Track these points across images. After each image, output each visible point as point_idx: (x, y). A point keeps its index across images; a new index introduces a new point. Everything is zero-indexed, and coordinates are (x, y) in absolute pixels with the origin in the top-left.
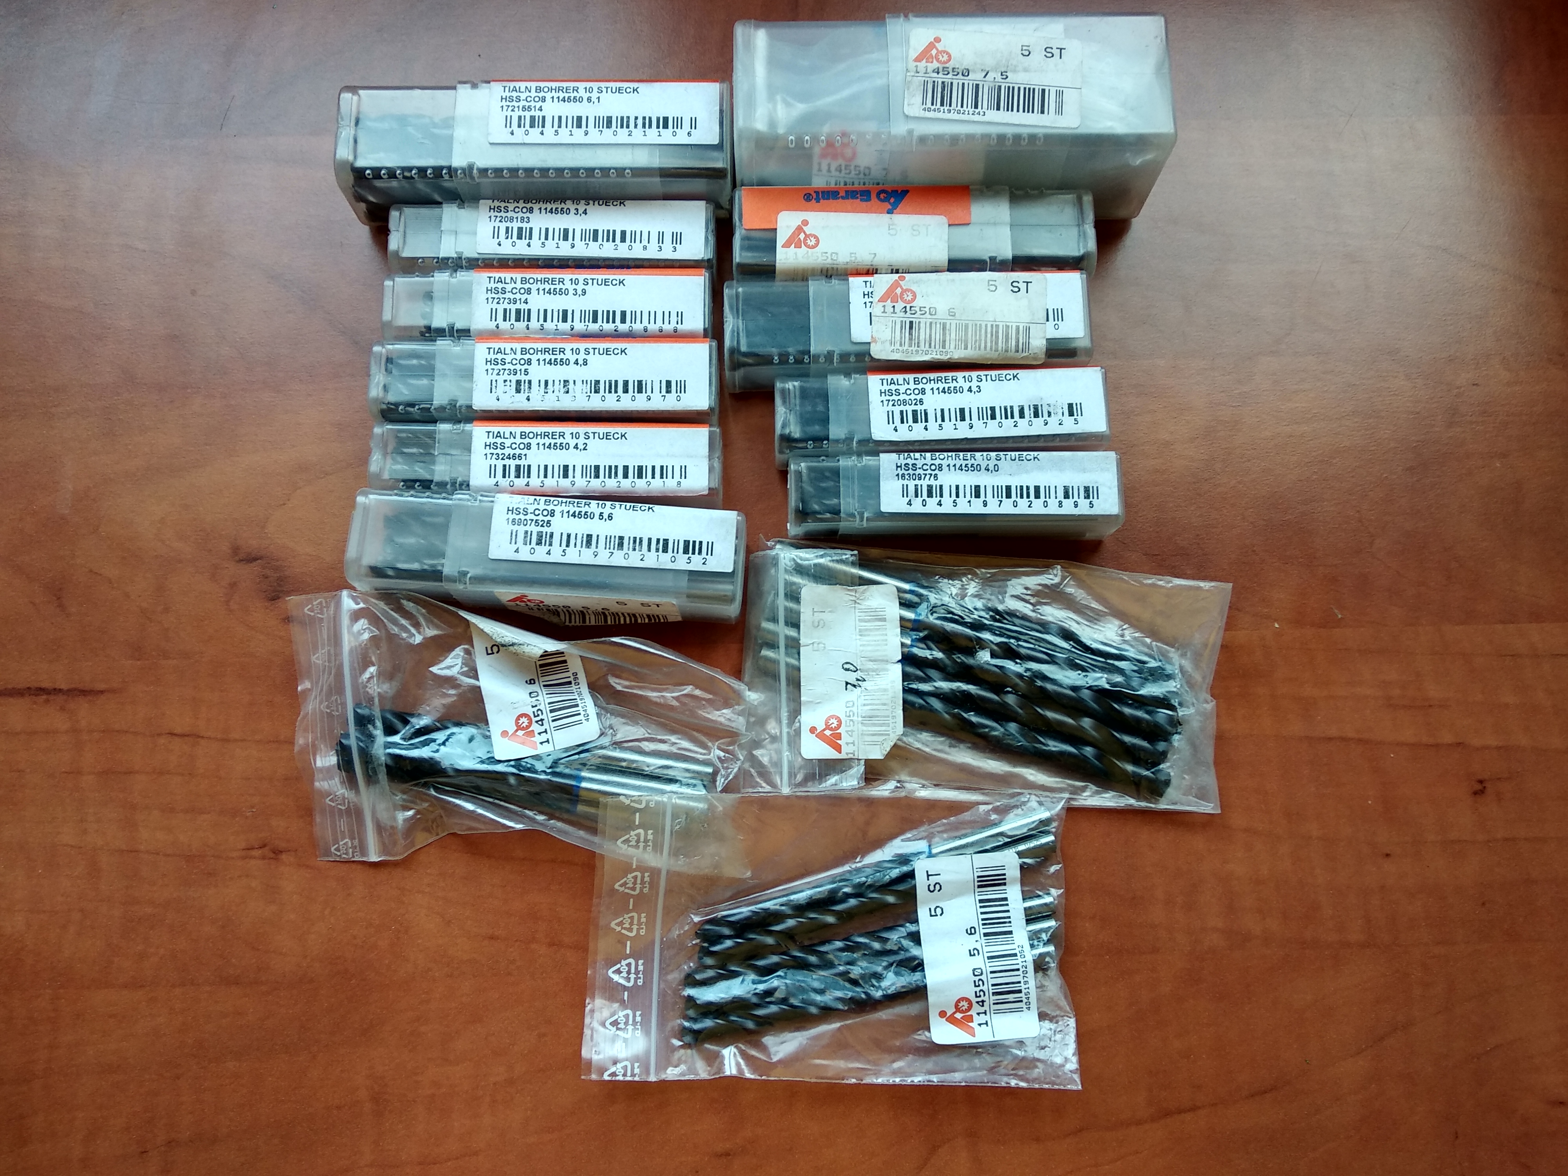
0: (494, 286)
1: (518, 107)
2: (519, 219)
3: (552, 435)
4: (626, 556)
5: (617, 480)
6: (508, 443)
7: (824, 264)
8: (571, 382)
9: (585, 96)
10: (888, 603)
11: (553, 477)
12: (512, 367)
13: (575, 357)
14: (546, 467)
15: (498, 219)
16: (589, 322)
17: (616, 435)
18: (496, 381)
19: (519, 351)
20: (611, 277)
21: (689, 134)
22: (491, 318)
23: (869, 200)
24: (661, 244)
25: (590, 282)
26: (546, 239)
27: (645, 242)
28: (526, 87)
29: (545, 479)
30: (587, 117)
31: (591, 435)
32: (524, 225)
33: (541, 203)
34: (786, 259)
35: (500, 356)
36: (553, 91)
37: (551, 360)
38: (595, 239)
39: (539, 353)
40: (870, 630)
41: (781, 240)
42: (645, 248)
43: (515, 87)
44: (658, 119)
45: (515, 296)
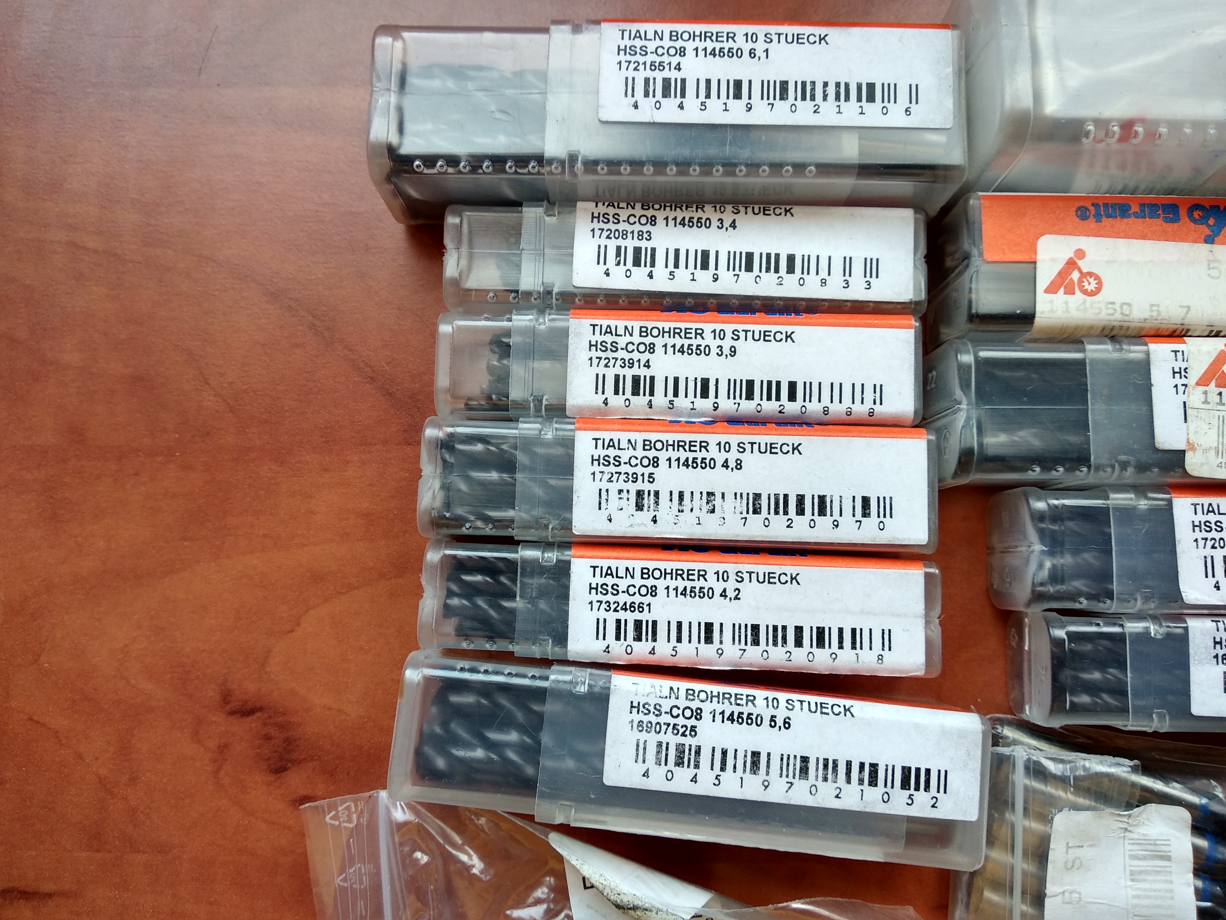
0: (600, 339)
1: (645, 63)
2: (636, 235)
3: (688, 575)
4: (813, 789)
5: (785, 649)
6: (623, 584)
7: (1109, 321)
8: (718, 496)
9: (747, 47)
10: (1173, 832)
11: (690, 642)
12: (631, 470)
13: (723, 456)
14: (679, 625)
15: (605, 234)
16: (741, 398)
17: (783, 577)
18: (607, 491)
19: (640, 445)
20: (774, 328)
21: (907, 111)
22: (597, 388)
23: (1176, 220)
24: (847, 277)
25: (742, 335)
26: (676, 266)
27: (823, 274)
28: (656, 32)
29: (678, 645)
30: (750, 82)
31: (746, 576)
32: (643, 244)
33: (668, 209)
34: (1052, 311)
35: (612, 452)
36: (697, 39)
37: (687, 460)
38: (749, 268)
39: (670, 448)
40: (1146, 872)
41: (1043, 282)
42: (824, 282)
43: (638, 31)
44: (859, 87)
45: (631, 356)
